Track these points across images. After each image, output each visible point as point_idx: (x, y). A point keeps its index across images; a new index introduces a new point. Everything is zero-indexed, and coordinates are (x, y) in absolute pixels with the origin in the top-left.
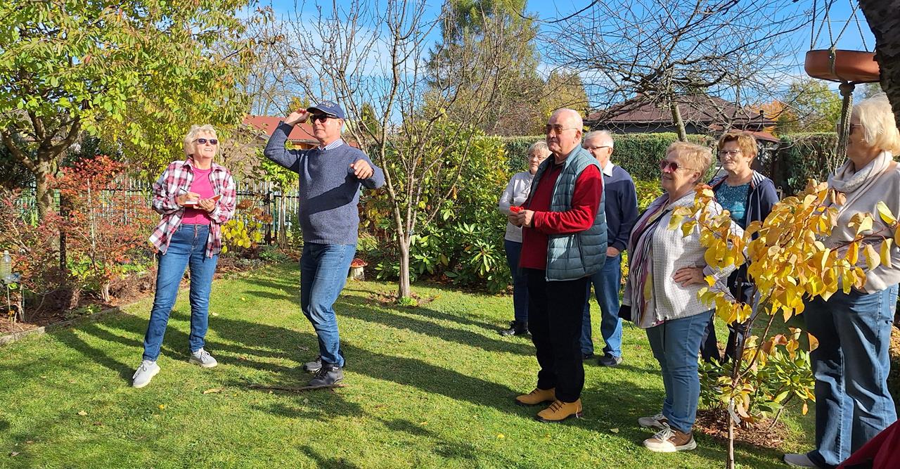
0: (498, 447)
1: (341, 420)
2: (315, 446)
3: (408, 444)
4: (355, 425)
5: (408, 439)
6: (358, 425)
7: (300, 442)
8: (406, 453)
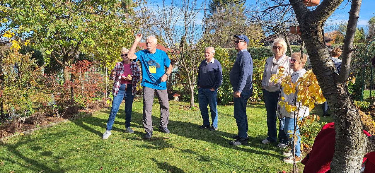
0: (219, 157)
1: (166, 149)
2: (157, 158)
3: (188, 157)
4: (171, 151)
5: (189, 155)
6: (172, 151)
7: (151, 156)
8: (188, 160)
